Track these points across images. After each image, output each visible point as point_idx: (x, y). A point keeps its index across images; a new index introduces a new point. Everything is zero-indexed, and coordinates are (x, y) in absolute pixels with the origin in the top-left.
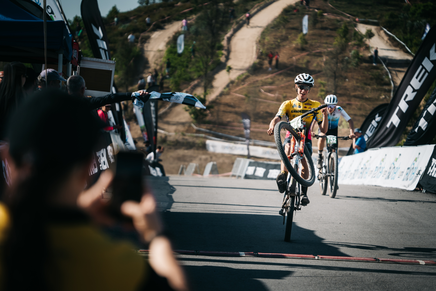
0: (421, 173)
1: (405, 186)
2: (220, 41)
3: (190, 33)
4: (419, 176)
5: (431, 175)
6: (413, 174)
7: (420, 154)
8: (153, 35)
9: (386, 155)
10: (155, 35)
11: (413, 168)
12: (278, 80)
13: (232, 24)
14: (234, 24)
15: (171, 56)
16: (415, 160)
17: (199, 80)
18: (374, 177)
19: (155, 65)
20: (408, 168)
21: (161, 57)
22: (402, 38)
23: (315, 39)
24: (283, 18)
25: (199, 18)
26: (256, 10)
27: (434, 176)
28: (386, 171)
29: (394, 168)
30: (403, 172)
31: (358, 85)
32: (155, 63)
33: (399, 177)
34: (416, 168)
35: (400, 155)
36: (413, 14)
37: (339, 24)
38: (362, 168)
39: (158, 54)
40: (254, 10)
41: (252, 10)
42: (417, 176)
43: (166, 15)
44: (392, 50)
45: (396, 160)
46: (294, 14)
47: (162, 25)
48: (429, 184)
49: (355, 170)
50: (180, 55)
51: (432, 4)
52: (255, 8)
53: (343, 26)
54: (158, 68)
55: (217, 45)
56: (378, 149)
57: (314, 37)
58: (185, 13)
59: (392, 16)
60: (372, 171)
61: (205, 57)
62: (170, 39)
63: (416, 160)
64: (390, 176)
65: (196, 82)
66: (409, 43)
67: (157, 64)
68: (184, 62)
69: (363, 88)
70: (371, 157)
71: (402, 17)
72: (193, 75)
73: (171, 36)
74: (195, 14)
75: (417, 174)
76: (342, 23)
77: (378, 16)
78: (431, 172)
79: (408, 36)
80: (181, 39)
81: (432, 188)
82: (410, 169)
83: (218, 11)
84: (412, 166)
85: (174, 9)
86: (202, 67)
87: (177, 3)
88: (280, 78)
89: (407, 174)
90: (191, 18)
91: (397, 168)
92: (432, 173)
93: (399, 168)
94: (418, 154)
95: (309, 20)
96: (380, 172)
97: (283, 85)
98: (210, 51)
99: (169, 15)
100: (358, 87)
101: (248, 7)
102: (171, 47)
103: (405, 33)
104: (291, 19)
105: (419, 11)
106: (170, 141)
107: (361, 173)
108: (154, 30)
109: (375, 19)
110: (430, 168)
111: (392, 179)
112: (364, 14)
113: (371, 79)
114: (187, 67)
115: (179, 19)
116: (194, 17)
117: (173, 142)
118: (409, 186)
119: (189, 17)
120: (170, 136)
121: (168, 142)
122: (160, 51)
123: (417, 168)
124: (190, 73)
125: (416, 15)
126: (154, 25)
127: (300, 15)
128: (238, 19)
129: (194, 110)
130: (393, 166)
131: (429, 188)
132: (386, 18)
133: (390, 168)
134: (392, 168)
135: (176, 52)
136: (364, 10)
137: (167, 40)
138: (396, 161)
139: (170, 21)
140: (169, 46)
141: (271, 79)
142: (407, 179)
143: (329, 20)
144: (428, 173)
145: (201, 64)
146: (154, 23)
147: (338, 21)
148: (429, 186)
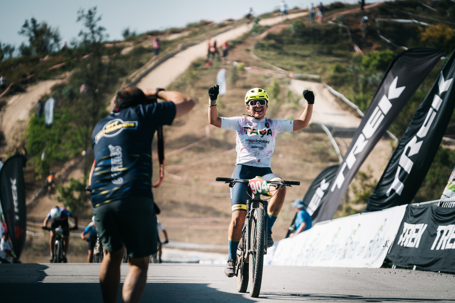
0: (390, 244)
1: (368, 264)
2: (104, 106)
3: (61, 97)
4: (387, 249)
5: (403, 245)
6: (378, 247)
7: (387, 220)
8: (10, 100)
9: (340, 228)
10: (13, 100)
11: (378, 240)
12: (187, 157)
13: (121, 83)
14: (124, 83)
15: (36, 128)
16: (379, 230)
17: (77, 160)
18: (324, 259)
19: (14, 142)
20: (371, 241)
21: (22, 130)
22: (352, 98)
23: (235, 102)
24: (191, 74)
25: (75, 76)
26: (153, 64)
27: (408, 246)
28: (341, 250)
29: (352, 243)
30: (364, 247)
31: (296, 161)
32: (13, 138)
33: (358, 255)
34: (381, 239)
35: (359, 225)
36: (367, 66)
37: (267, 81)
38: (307, 250)
39: (18, 126)
40: (151, 63)
41: (148, 64)
42: (384, 249)
43: (28, 73)
44: (340, 115)
45: (355, 232)
46: (206, 69)
47: (23, 86)
48: (400, 257)
49: (298, 256)
50: (49, 127)
51: (392, 52)
52: (152, 61)
53: (272, 84)
54: (18, 144)
55: (101, 111)
56: (328, 222)
57: (234, 99)
58: (55, 70)
59: (338, 70)
60: (321, 252)
61: (85, 128)
62: (34, 105)
63: (381, 229)
64: (346, 255)
65: (72, 163)
66: (362, 105)
67: (17, 140)
68: (54, 135)
69: (302, 166)
70: (319, 234)
71: (351, 70)
72: (68, 153)
73: (36, 101)
74: (70, 71)
75: (384, 246)
76: (271, 79)
77: (319, 70)
78: (403, 240)
79: (361, 96)
80: (50, 105)
81: (406, 262)
82: (374, 242)
83: (101, 65)
84: (377, 238)
85: (39, 65)
86: (81, 142)
87: (44, 57)
88: (190, 154)
89: (370, 249)
90: (63, 75)
91: (356, 243)
92: (404, 242)
93: (359, 243)
94: (384, 220)
95: (226, 76)
96: (333, 252)
97: (194, 164)
98: (91, 119)
99: (32, 73)
100: (296, 165)
101: (143, 60)
102: (36, 115)
103: (356, 91)
104: (202, 75)
105: (375, 62)
106: (37, 245)
107: (306, 257)
108: (12, 93)
109: (316, 74)
110: (402, 236)
111: (349, 258)
112: (301, 67)
113: (313, 154)
114: (59, 142)
115: (45, 78)
116: (68, 74)
117: (42, 246)
118: (373, 263)
119: (61, 74)
120: (37, 237)
121: (34, 247)
122: (20, 122)
123: (384, 239)
124: (64, 150)
125: (371, 68)
126: (12, 87)
127: (214, 70)
128: (130, 77)
129: (70, 201)
130: (350, 241)
131: (401, 262)
132: (331, 72)
133: (346, 244)
134: (349, 244)
135: (43, 123)
136: (300, 63)
137: (29, 106)
138: (354, 234)
139: (33, 81)
140: (33, 115)
141: (177, 155)
142: (370, 255)
143: (254, 76)
144: (398, 243)
145: (79, 137)
146: (11, 84)
147: (267, 77)
148: (401, 260)
